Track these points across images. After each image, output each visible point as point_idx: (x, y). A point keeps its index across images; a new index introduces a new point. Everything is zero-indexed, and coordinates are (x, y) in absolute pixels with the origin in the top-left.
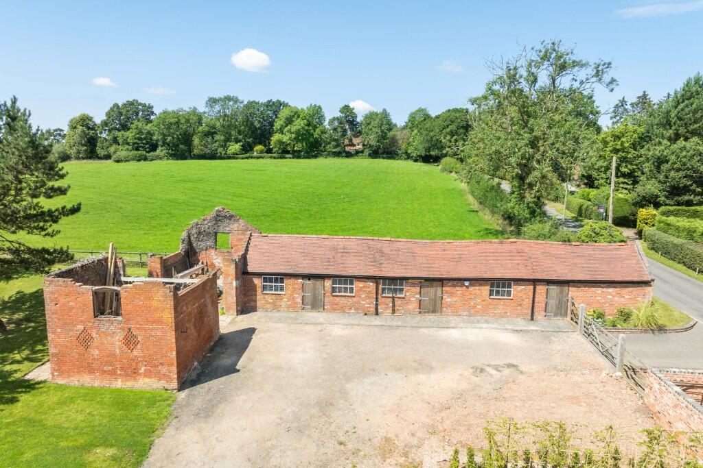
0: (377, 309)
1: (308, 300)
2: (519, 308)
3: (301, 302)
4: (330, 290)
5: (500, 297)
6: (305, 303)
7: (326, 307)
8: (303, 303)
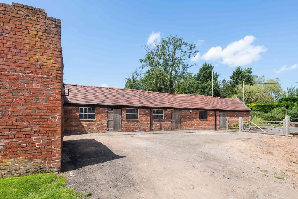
0: (151, 128)
1: (111, 124)
2: (210, 124)
3: (107, 125)
4: (125, 116)
5: (203, 119)
6: (109, 126)
7: (122, 128)
8: (108, 126)
